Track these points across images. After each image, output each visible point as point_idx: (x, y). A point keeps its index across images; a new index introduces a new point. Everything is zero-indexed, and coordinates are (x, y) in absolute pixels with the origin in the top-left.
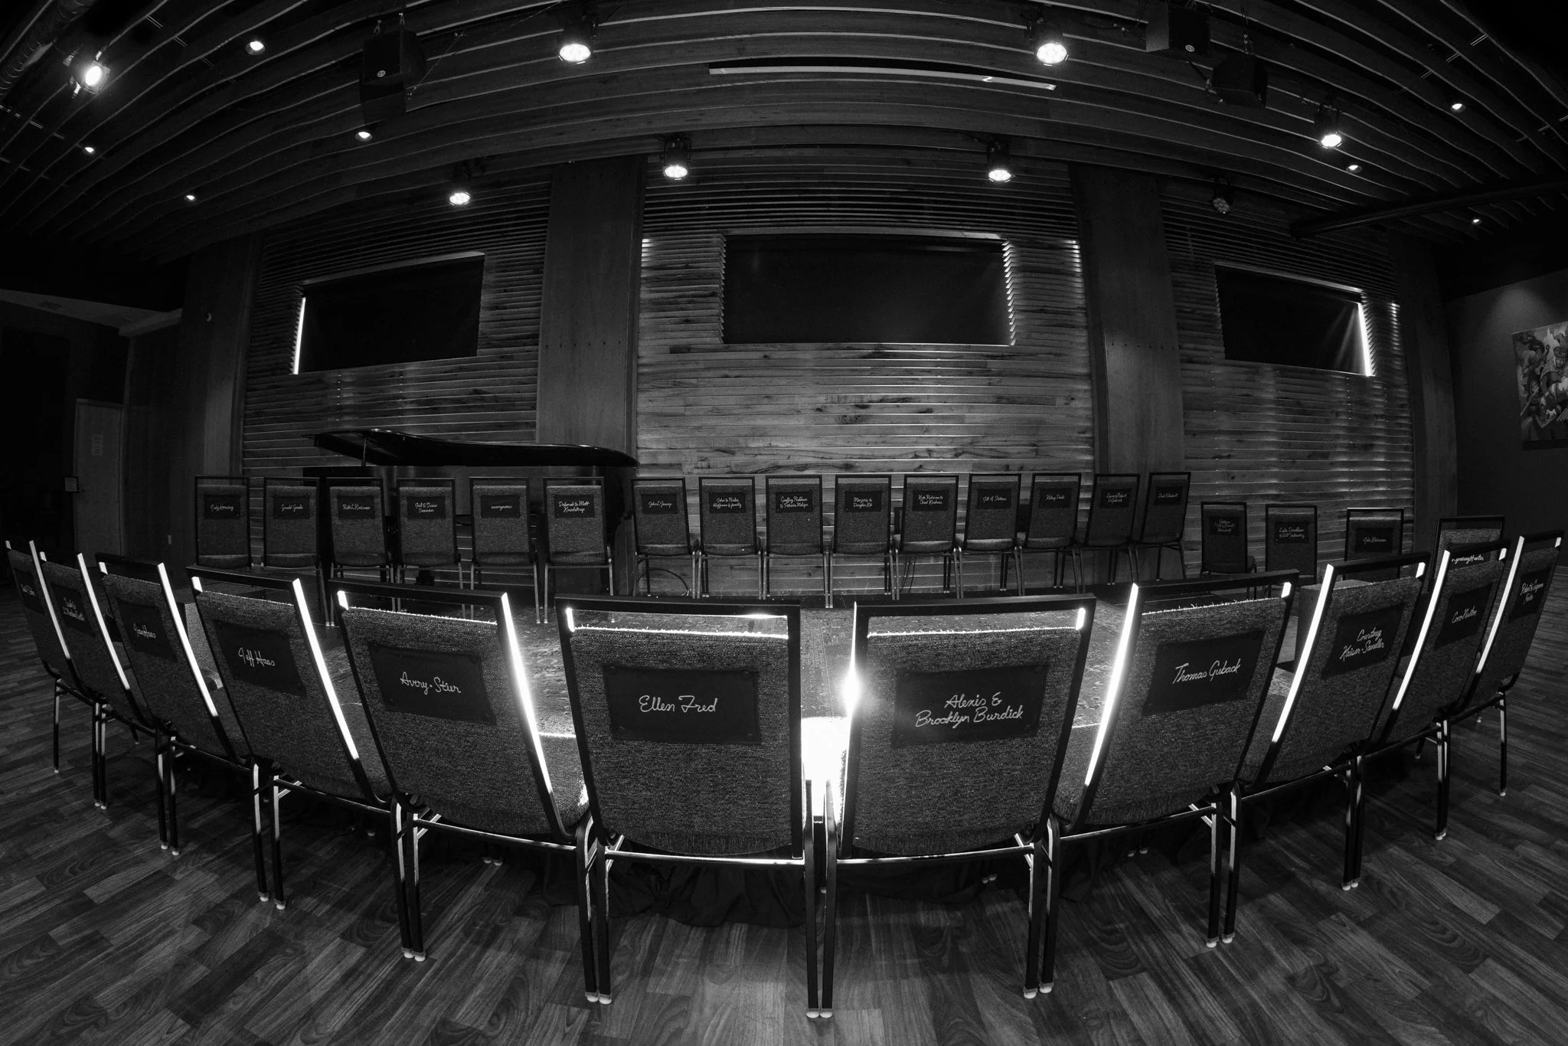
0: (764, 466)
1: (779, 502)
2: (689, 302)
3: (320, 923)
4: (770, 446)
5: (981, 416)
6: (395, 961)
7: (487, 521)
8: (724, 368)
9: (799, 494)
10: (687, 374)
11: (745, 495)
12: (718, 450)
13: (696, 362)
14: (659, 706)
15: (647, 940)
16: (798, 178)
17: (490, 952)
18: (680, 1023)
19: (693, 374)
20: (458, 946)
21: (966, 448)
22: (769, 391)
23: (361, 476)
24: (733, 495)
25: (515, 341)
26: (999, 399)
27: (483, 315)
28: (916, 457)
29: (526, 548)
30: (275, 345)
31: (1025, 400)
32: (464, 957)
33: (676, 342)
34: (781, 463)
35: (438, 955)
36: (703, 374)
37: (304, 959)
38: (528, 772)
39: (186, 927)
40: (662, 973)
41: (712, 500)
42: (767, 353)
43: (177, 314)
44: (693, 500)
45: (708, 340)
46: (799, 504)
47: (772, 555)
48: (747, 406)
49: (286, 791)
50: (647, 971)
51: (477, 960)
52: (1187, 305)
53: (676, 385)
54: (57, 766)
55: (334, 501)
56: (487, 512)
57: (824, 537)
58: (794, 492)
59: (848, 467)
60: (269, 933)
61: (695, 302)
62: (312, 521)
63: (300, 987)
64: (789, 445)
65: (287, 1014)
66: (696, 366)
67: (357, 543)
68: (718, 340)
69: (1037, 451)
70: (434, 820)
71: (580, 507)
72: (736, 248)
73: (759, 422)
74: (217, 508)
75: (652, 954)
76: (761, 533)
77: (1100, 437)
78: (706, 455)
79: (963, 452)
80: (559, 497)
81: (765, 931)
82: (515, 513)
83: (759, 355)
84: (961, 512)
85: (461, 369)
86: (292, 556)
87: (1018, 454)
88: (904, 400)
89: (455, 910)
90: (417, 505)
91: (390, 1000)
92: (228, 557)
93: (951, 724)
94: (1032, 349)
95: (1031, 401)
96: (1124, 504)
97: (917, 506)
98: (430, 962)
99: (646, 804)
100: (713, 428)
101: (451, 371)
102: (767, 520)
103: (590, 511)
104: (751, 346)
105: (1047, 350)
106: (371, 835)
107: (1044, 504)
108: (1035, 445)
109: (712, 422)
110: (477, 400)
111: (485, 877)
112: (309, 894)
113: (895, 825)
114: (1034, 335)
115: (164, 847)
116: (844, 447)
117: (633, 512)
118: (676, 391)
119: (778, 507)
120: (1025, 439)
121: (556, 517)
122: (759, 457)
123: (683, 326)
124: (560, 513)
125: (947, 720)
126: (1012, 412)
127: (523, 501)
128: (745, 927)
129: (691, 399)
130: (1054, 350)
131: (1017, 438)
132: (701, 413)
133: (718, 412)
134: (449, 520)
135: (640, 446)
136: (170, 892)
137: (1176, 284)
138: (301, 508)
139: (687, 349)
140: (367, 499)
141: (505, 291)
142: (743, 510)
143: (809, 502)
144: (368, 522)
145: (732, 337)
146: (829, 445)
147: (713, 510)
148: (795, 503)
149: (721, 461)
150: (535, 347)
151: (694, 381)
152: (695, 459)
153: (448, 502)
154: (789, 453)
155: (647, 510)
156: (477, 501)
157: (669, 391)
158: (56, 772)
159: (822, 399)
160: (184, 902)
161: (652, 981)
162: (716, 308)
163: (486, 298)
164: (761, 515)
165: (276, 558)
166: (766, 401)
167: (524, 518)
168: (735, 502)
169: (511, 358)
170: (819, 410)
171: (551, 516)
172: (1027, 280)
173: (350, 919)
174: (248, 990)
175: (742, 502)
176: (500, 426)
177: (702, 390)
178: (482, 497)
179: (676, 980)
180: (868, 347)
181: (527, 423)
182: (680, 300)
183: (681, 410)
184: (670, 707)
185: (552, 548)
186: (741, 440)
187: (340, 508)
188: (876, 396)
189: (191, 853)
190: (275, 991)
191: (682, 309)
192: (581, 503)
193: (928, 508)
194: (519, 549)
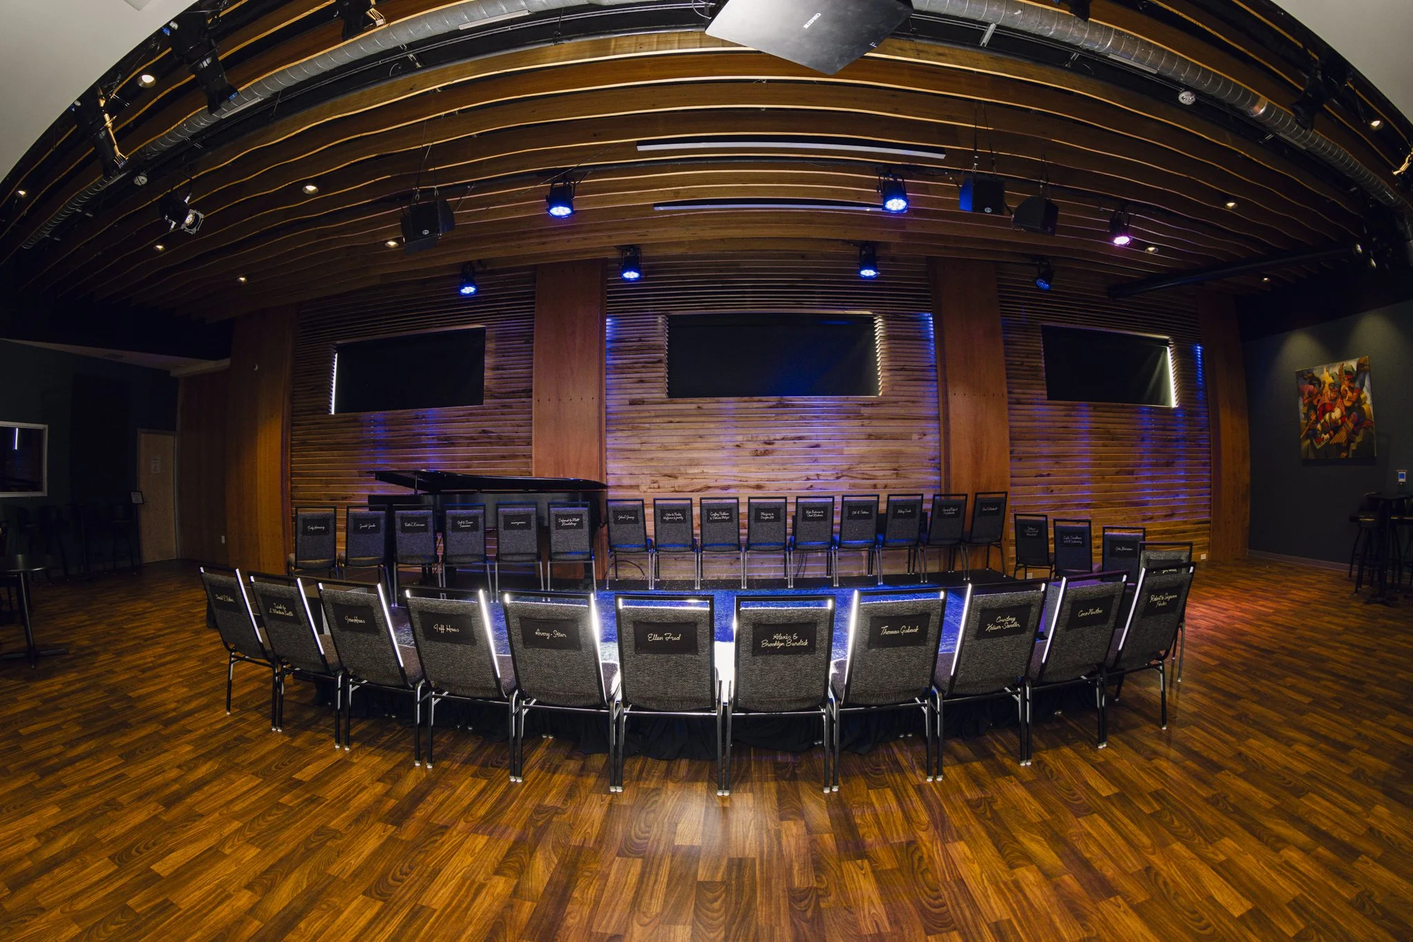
0: (699, 487)
1: (709, 516)
2: (643, 367)
3: (456, 772)
4: (703, 472)
5: (858, 448)
6: (506, 784)
7: (507, 532)
8: (669, 416)
9: (723, 510)
10: (642, 421)
11: (686, 510)
12: (665, 475)
13: (648, 411)
14: (657, 638)
15: (638, 766)
16: (720, 272)
17: (556, 776)
18: (657, 798)
19: (647, 420)
20: (538, 775)
21: (844, 473)
22: (701, 432)
23: (413, 502)
24: (678, 511)
25: (512, 394)
26: (870, 437)
27: (488, 374)
28: (808, 479)
29: (535, 550)
30: (315, 391)
31: (888, 436)
32: (542, 779)
33: (634, 397)
34: (710, 485)
35: (530, 778)
36: (655, 420)
37: (455, 789)
38: (594, 671)
39: (373, 784)
40: (646, 779)
41: (663, 514)
42: (700, 405)
43: (226, 363)
44: (649, 511)
45: (657, 395)
46: (723, 517)
47: (704, 552)
48: (686, 444)
49: (438, 700)
50: (639, 778)
51: (550, 779)
52: (1017, 359)
53: (634, 428)
54: (229, 710)
55: (398, 521)
56: (508, 526)
57: (741, 537)
58: (720, 509)
59: (759, 487)
60: (428, 779)
61: (648, 367)
62: (381, 535)
63: (456, 801)
64: (716, 471)
65: (453, 812)
66: (648, 414)
67: (415, 549)
68: (664, 396)
69: (897, 474)
70: (531, 704)
71: (574, 522)
72: (674, 324)
73: (695, 455)
74: (312, 528)
75: (641, 771)
76: (697, 535)
77: (943, 463)
78: (655, 479)
79: (843, 476)
80: (558, 516)
81: (698, 763)
82: (528, 526)
83: (694, 406)
84: (837, 520)
85: (471, 415)
86: (366, 559)
87: (883, 475)
88: (800, 438)
89: (533, 758)
90: (459, 523)
91: (508, 800)
92: (318, 561)
93: (777, 646)
94: (894, 399)
95: (894, 437)
96: (957, 514)
97: (805, 518)
98: (525, 783)
99: (647, 683)
100: (661, 459)
101: (464, 416)
102: (701, 526)
103: (580, 525)
104: (689, 400)
105: (906, 399)
106: (470, 728)
107: (896, 516)
108: (895, 470)
109: (661, 455)
110: (485, 438)
111: (545, 744)
112: (444, 760)
113: (755, 693)
114: (897, 388)
115: (337, 747)
116: (755, 472)
117: (607, 522)
118: (635, 432)
119: (708, 519)
120: (888, 465)
121: (557, 529)
122: (695, 480)
123: (638, 385)
124: (559, 526)
125: (775, 645)
126: (878, 446)
127: (533, 518)
128: (687, 760)
129: (644, 439)
130: (912, 399)
131: (883, 465)
132: (653, 448)
133: (665, 449)
134: (481, 532)
135: (609, 472)
136: (354, 769)
137: (1006, 343)
138: (374, 526)
139: (642, 402)
140: (422, 519)
141: (503, 356)
142: (685, 521)
143: (730, 515)
144: (423, 535)
145: (675, 392)
146: (745, 472)
147: (664, 521)
148: (720, 516)
149: (667, 483)
150: (528, 400)
151: (647, 425)
152: (649, 482)
153: (481, 520)
154: (716, 477)
155: (617, 521)
156: (501, 519)
157: (629, 433)
158: (228, 713)
159: (740, 438)
160: (366, 773)
161: (641, 783)
162: (662, 371)
163: (489, 361)
164: (696, 522)
165: (354, 561)
166: (699, 440)
167: (534, 529)
168: (680, 516)
169: (510, 407)
170: (738, 446)
171: (553, 528)
172: (891, 346)
173: (474, 768)
174: (425, 806)
175: (684, 515)
176: (503, 457)
177: (653, 433)
178: (505, 516)
179: (653, 782)
180: (774, 400)
181: (524, 455)
182: (635, 365)
183: (637, 447)
184: (661, 638)
185: (554, 549)
186: (682, 469)
187: (403, 525)
188: (778, 437)
189: (358, 748)
190: (441, 804)
191: (637, 372)
192: (574, 519)
193: (813, 519)
194: (530, 551)
